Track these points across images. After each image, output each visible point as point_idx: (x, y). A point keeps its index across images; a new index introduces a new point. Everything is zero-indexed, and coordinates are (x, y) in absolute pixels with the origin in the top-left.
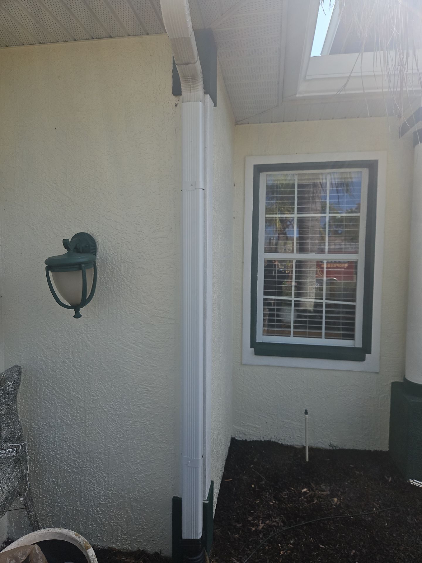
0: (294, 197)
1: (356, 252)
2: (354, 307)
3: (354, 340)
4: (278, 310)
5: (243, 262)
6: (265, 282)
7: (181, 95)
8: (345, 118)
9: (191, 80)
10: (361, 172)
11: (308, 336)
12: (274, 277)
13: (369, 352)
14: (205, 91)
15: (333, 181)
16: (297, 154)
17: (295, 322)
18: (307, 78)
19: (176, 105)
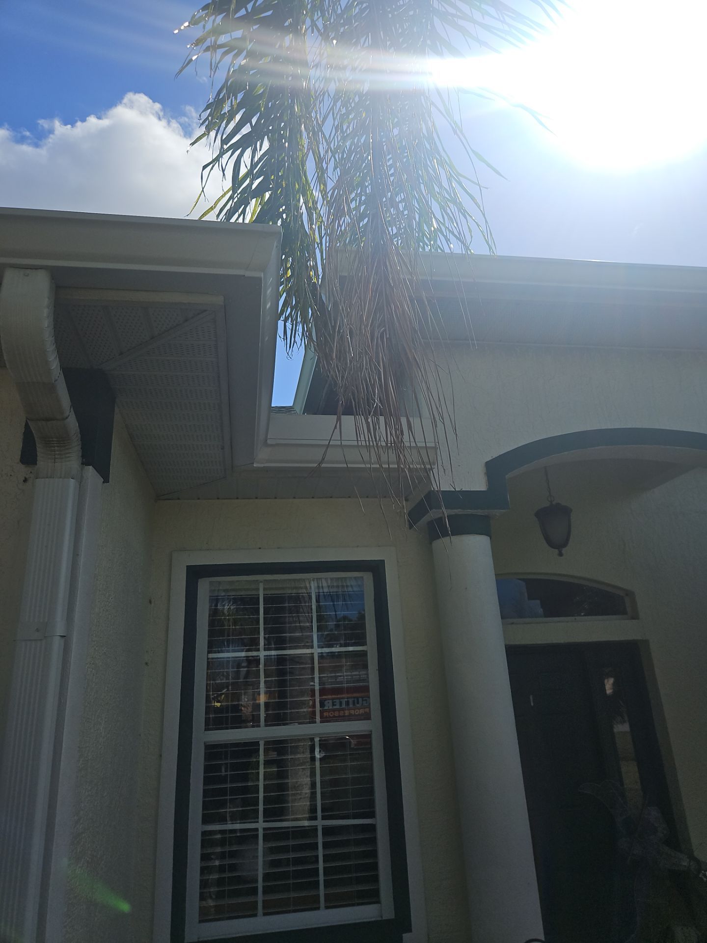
0: (258, 619)
1: (367, 717)
2: (372, 828)
3: (378, 902)
4: (233, 854)
5: (161, 756)
6: (206, 793)
7: (36, 464)
8: (331, 497)
9: (56, 444)
10: (362, 577)
11: (291, 908)
12: (223, 780)
13: (409, 930)
14: (84, 460)
15: (321, 591)
16: (260, 548)
17: (266, 877)
18: (269, 442)
19: (25, 480)
